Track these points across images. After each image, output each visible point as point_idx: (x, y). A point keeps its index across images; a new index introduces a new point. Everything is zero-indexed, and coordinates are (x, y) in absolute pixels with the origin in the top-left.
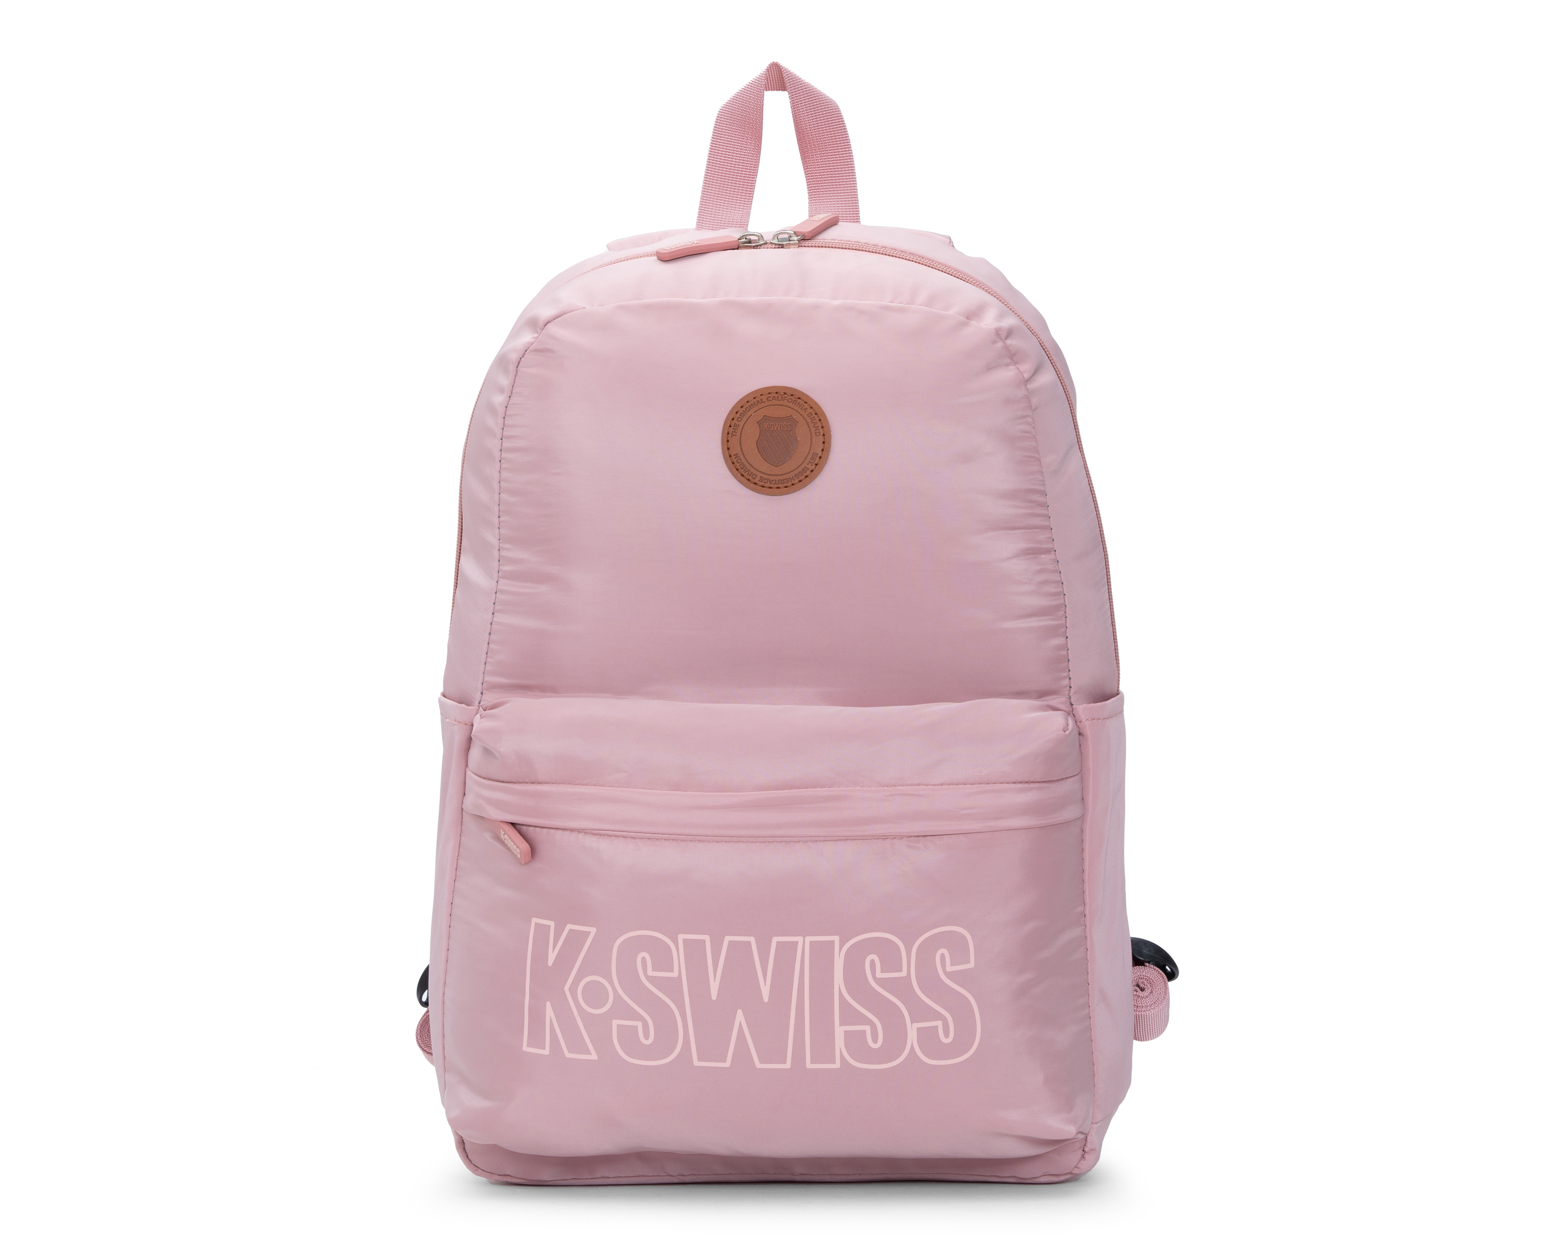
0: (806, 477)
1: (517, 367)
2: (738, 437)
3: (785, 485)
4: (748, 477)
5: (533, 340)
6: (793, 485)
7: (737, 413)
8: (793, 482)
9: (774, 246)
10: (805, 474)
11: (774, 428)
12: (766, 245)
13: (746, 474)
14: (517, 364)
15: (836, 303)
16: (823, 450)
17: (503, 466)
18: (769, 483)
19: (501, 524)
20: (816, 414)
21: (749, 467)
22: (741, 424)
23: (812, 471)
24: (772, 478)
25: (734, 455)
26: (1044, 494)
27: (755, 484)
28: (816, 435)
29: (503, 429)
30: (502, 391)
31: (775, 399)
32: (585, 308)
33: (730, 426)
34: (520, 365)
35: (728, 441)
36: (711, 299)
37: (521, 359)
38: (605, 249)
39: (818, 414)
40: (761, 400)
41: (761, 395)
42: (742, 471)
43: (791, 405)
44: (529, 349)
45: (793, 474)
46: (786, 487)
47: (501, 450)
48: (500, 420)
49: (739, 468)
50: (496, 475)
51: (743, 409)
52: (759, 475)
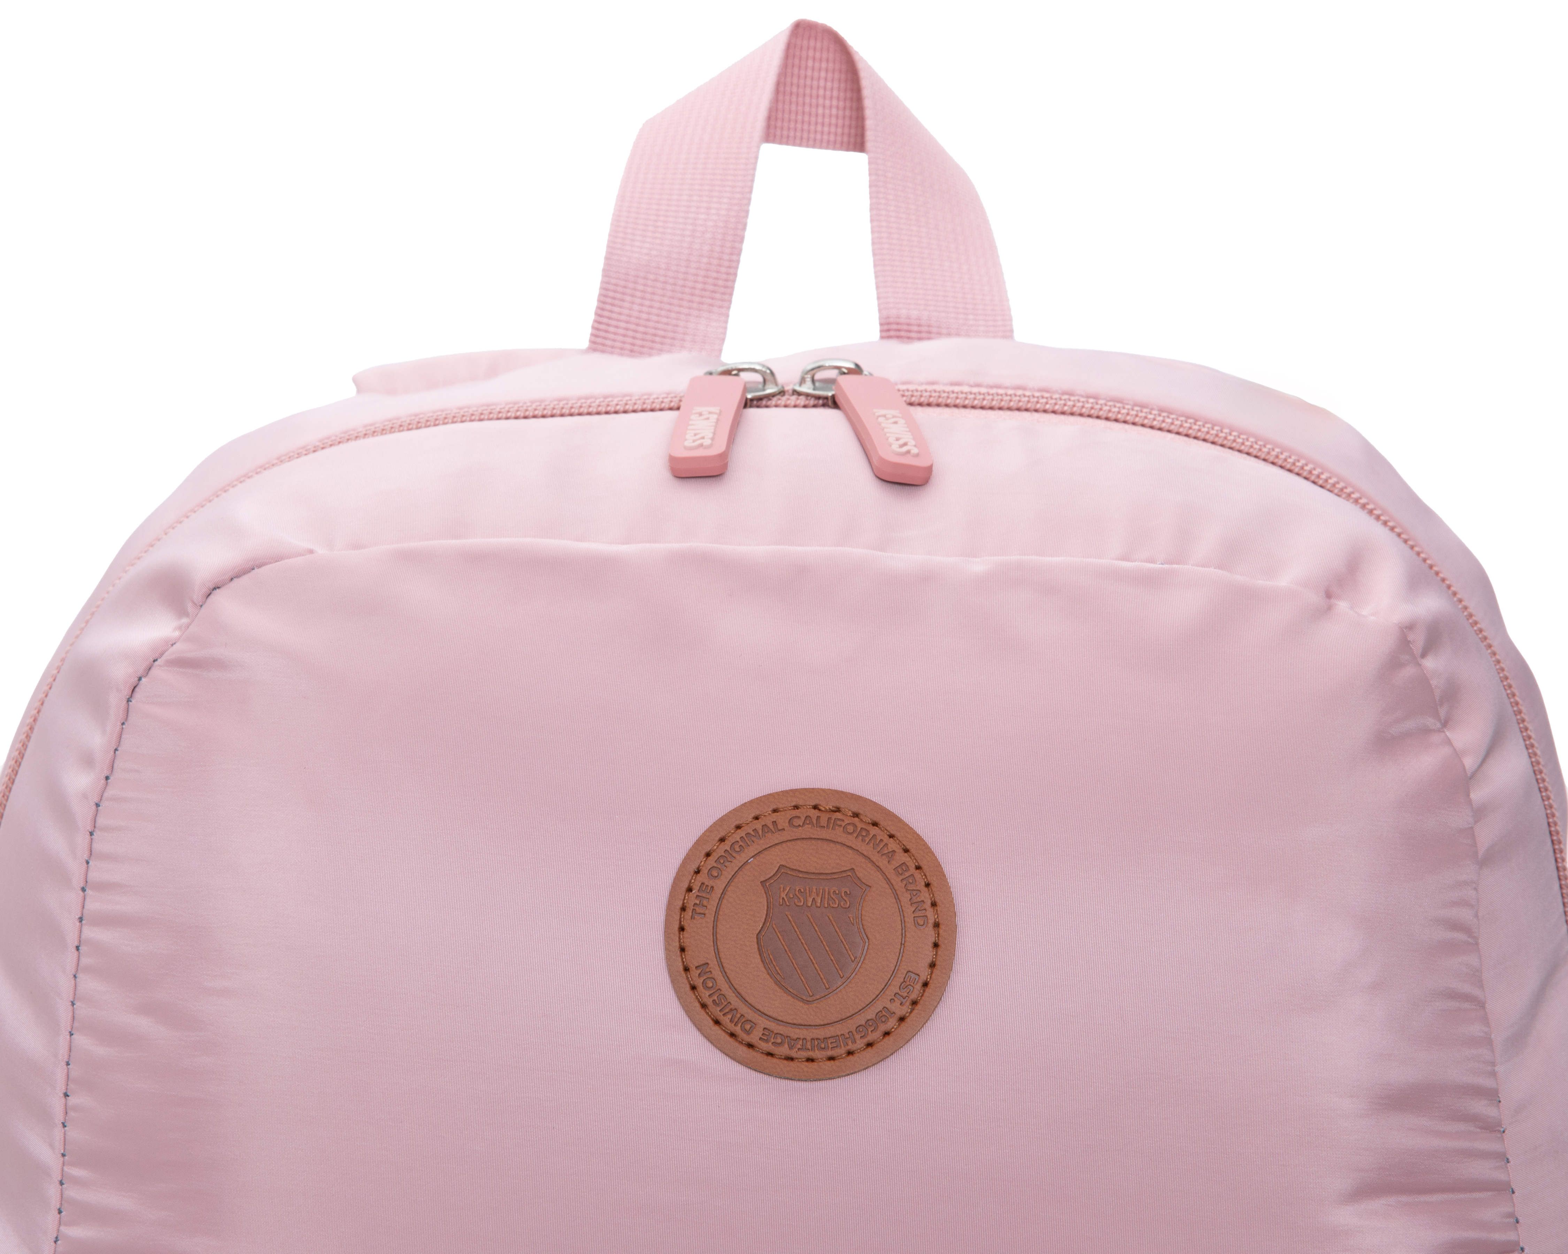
0: (887, 1034)
1: (129, 701)
2: (710, 917)
3: (830, 1053)
4: (731, 1027)
5: (177, 634)
6: (850, 1053)
7: (708, 855)
8: (851, 1047)
9: (802, 400)
10: (883, 1028)
11: (806, 901)
12: (784, 398)
13: (725, 1020)
14: (127, 692)
15: (979, 566)
16: (932, 965)
17: (85, 961)
18: (786, 1046)
19: (72, 1114)
20: (918, 868)
21: (735, 1002)
22: (719, 885)
23: (902, 1019)
24: (795, 1033)
25: (696, 967)
26: (1493, 1096)
27: (750, 1046)
28: (916, 924)
29: (88, 863)
30: (87, 760)
31: (811, 823)
32: (311, 552)
33: (690, 890)
34: (138, 695)
35: (682, 929)
36: (648, 545)
37: (140, 679)
38: (351, 391)
39: (925, 867)
40: (774, 823)
41: (775, 811)
42: (716, 1011)
43: (850, 840)
44: (164, 658)
45: (851, 1025)
46: (831, 1058)
47: (81, 919)
48: (82, 840)
49: (709, 1002)
50: (65, 983)
51: (726, 846)
52: (763, 1023)
